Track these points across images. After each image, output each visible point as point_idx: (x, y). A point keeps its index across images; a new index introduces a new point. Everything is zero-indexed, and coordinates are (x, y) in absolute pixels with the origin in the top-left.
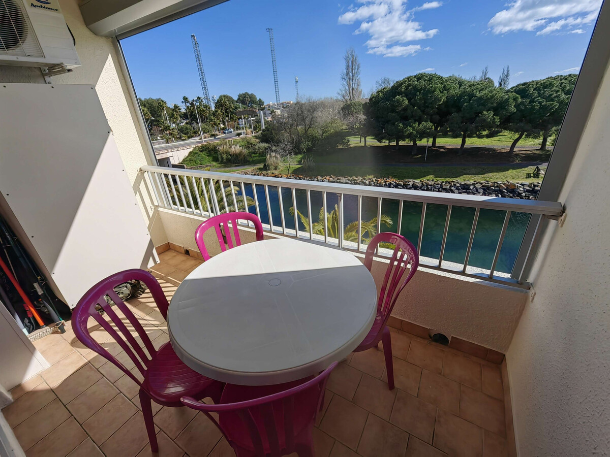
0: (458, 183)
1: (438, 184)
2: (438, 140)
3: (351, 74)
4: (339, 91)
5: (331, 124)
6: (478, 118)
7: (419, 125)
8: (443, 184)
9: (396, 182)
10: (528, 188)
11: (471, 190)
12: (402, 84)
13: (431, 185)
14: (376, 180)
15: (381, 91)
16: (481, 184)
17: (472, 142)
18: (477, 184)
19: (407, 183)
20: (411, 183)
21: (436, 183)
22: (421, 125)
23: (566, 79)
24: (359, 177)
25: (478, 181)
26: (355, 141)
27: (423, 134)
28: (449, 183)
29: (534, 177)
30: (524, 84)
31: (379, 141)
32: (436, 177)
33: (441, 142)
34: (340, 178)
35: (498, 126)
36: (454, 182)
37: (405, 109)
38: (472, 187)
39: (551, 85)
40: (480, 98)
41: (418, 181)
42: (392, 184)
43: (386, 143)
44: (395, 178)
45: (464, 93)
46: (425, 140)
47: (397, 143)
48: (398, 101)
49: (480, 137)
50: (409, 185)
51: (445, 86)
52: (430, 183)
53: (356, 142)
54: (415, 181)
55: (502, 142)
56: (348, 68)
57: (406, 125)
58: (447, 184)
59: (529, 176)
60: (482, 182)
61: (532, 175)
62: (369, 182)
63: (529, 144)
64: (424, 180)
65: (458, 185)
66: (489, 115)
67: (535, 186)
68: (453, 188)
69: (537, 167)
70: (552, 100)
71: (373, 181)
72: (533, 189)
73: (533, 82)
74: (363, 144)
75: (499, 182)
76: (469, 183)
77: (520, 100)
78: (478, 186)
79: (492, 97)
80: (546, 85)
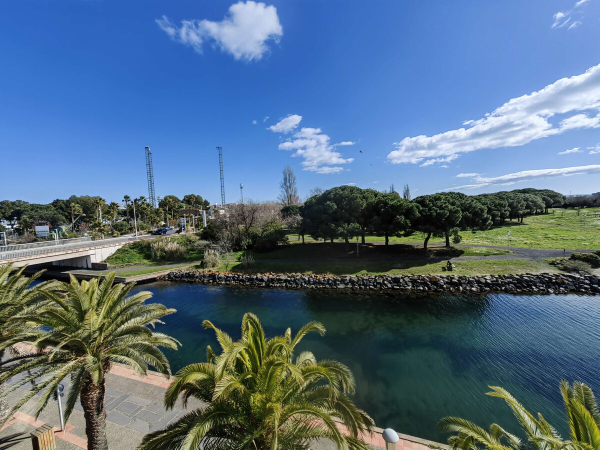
0: (389, 277)
1: (372, 279)
2: (366, 238)
3: (288, 184)
4: (279, 196)
5: (272, 223)
6: (394, 221)
7: (348, 225)
8: (377, 278)
9: (333, 278)
10: (446, 280)
11: (401, 283)
12: (331, 192)
13: (366, 280)
14: (315, 276)
15: (313, 197)
16: (409, 277)
17: (394, 240)
18: (405, 277)
19: (344, 279)
20: (348, 278)
21: (370, 277)
22: (350, 226)
23: (449, 195)
24: (298, 274)
25: (405, 274)
26: (293, 239)
27: (353, 233)
28: (382, 277)
29: (449, 270)
30: (421, 197)
31: (315, 239)
32: (368, 271)
33: (369, 239)
34: (280, 275)
35: (410, 228)
36: (385, 276)
37: (335, 212)
38: (401, 280)
39: (439, 199)
40: (393, 205)
41: (353, 276)
42: (330, 280)
43: (321, 240)
44: (332, 273)
45: (379, 202)
46: (355, 238)
47: (332, 241)
48: (329, 205)
49: (399, 236)
50: (346, 280)
51: (363, 196)
52: (365, 278)
53: (294, 240)
54: (352, 276)
55: (416, 240)
56: (285, 179)
57: (337, 226)
58: (380, 279)
59: (444, 269)
60: (409, 275)
61: (446, 268)
62: (309, 278)
63: (437, 242)
64: (359, 274)
65: (389, 279)
66: (401, 219)
67: (452, 278)
68: (386, 282)
69: (449, 262)
70: (443, 209)
71: (312, 277)
72: (451, 281)
73: (427, 196)
74: (301, 241)
75: (423, 276)
76: (398, 276)
77: (421, 208)
78: (407, 279)
79: (401, 205)
80: (436, 198)
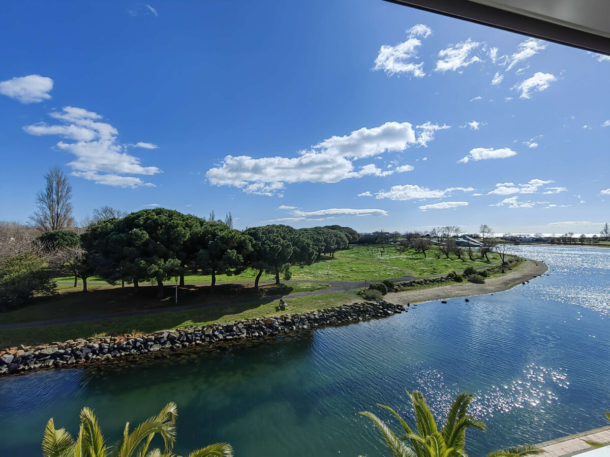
0: (220, 326)
1: (199, 331)
2: (186, 278)
3: (55, 197)
4: (33, 215)
5: (21, 260)
6: (224, 256)
7: (165, 262)
8: (205, 329)
9: (143, 338)
10: (281, 321)
11: (234, 331)
12: (139, 216)
13: (191, 334)
14: (111, 340)
15: (109, 221)
16: (243, 323)
17: (222, 279)
18: (238, 323)
19: (160, 336)
20: (165, 335)
21: (196, 329)
22: (167, 262)
23: (279, 228)
24: (80, 340)
25: (238, 320)
26: (64, 285)
27: (171, 272)
28: (211, 327)
29: (282, 310)
30: (254, 229)
31: (110, 283)
32: (195, 322)
33: (189, 280)
34: (41, 347)
35: (243, 264)
36: (215, 325)
37: (146, 244)
38: (235, 328)
39: (272, 232)
40: (222, 238)
41: (173, 331)
42: (138, 341)
43: (119, 285)
44: (140, 331)
45: (206, 232)
46: (173, 279)
47: (136, 284)
48: (136, 234)
49: (229, 274)
50: (163, 337)
51: (186, 224)
52: (190, 331)
53: (66, 286)
54: (170, 331)
55: (247, 278)
56: (50, 189)
57: (150, 263)
58: (209, 329)
59: (277, 310)
60: (243, 320)
61: (279, 308)
62: (100, 345)
63: (267, 279)
64: (181, 327)
65: (220, 328)
66: (233, 253)
67: (286, 318)
68: (216, 333)
69: (281, 300)
70: (276, 243)
71: (106, 342)
72: (285, 321)
73: (260, 227)
74: (80, 288)
75: (258, 319)
76: (230, 324)
77: (254, 242)
78: (241, 326)
79: (232, 237)
80: (269, 230)
